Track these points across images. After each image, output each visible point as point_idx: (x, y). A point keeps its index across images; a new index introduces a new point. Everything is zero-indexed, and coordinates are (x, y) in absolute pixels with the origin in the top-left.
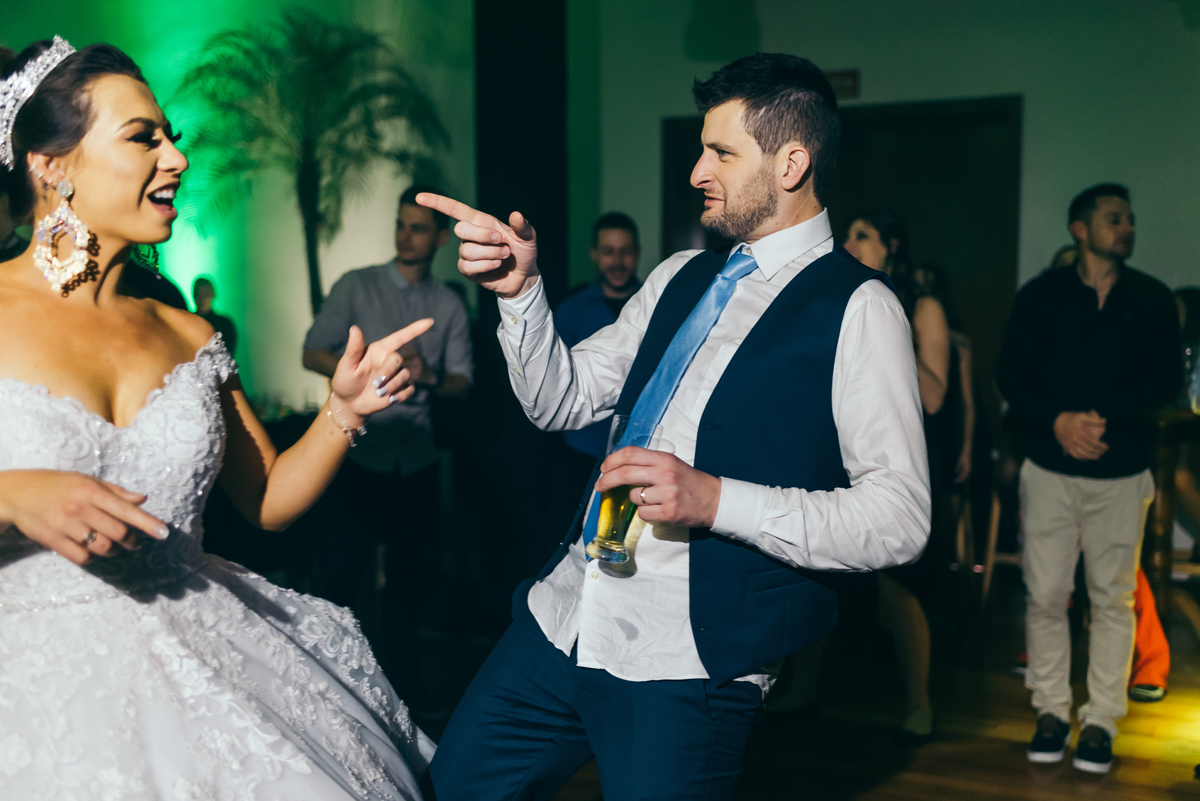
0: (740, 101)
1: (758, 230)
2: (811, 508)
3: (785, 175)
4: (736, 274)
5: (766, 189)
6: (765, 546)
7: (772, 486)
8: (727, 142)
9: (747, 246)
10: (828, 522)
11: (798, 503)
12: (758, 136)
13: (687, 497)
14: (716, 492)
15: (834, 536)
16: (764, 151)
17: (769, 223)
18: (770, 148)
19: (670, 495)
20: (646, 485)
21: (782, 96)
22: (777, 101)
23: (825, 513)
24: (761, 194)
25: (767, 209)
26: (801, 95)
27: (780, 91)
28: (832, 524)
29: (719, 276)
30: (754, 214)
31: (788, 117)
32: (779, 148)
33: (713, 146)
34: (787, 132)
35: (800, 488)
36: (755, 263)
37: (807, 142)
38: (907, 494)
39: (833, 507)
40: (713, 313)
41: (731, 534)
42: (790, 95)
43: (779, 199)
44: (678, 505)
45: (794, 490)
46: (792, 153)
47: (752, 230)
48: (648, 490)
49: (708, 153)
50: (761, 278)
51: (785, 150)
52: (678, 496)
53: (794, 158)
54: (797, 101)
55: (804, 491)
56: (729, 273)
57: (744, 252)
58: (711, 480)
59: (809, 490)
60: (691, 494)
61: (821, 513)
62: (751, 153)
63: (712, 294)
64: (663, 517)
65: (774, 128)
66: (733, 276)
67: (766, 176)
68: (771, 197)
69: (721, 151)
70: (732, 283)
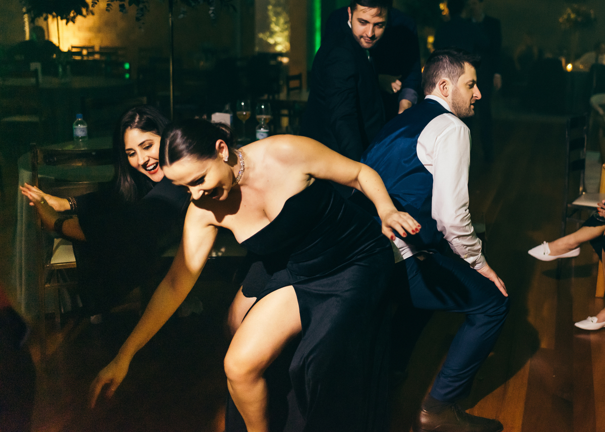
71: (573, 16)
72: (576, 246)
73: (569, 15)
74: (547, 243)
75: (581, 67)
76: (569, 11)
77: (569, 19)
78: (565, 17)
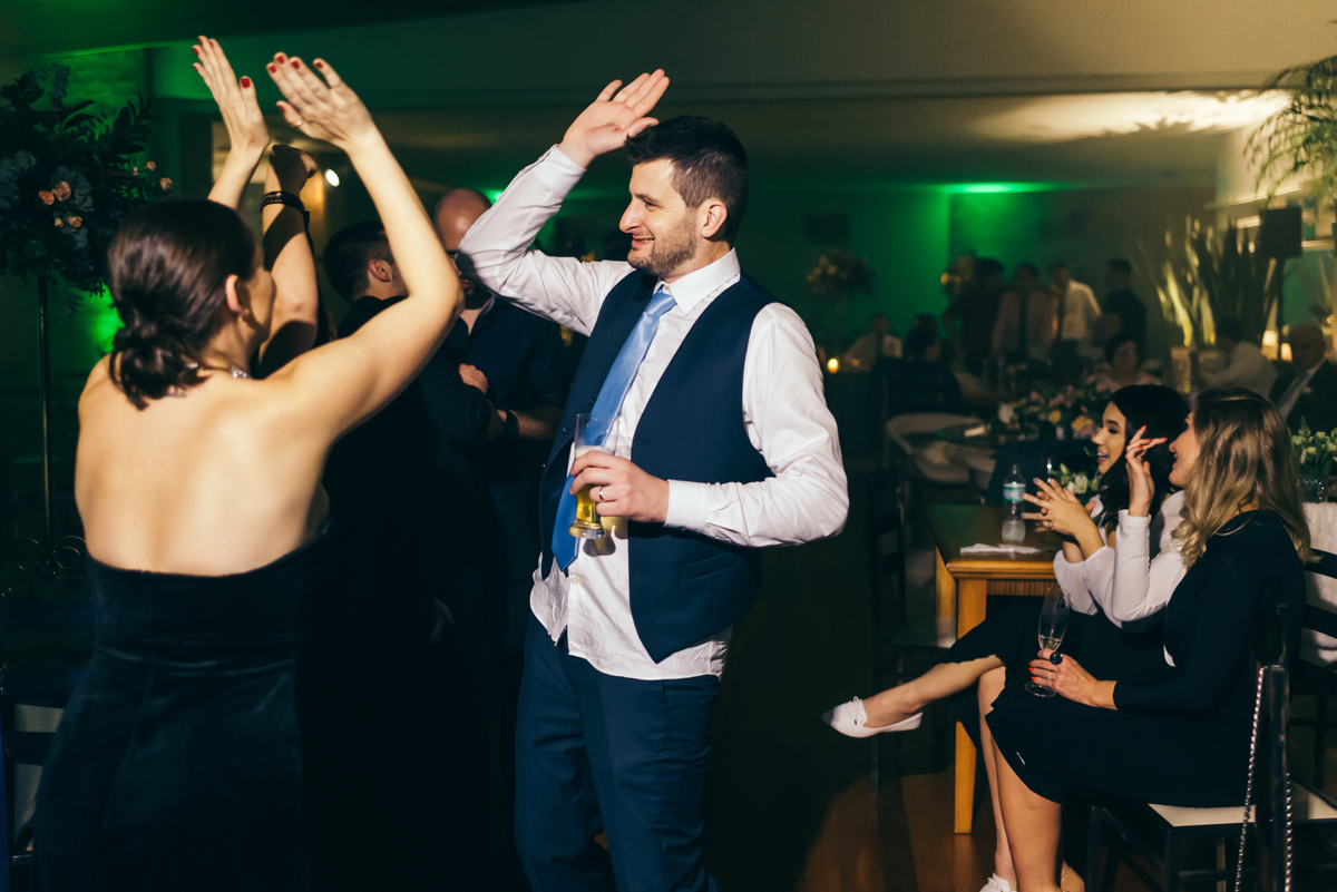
0: (670, 161)
1: (679, 269)
2: (747, 497)
3: (706, 225)
4: (658, 311)
5: (687, 235)
6: (711, 533)
7: (713, 483)
8: (655, 195)
9: (667, 285)
10: (764, 508)
11: (736, 496)
12: (683, 193)
13: (639, 496)
14: (666, 492)
15: (770, 518)
16: (688, 205)
17: (688, 264)
18: (693, 203)
19: (623, 493)
20: (603, 485)
21: (706, 160)
22: (701, 164)
23: (760, 501)
24: (684, 238)
25: (687, 253)
26: (721, 158)
27: (703, 155)
28: (768, 509)
29: (645, 314)
30: (675, 256)
31: (710, 177)
32: (701, 202)
33: (641, 197)
34: (709, 190)
35: (736, 482)
36: (674, 300)
37: (723, 198)
38: (826, 475)
39: (766, 496)
40: (643, 345)
41: (682, 527)
42: (713, 157)
43: (698, 245)
44: (631, 501)
45: (731, 484)
46: (712, 207)
47: (673, 268)
48: (605, 488)
49: (635, 202)
50: (679, 313)
51: (707, 204)
52: (630, 494)
53: (713, 213)
54: (718, 164)
55: (739, 484)
56: (652, 310)
57: (664, 291)
58: (661, 482)
59: (743, 483)
60: (642, 493)
61: (756, 500)
62: (676, 206)
63: (641, 328)
64: (619, 512)
65: (698, 187)
66: (655, 313)
67: (689, 225)
68: (691, 243)
69: (650, 203)
70: (656, 318)
71: (832, 270)
72: (918, 707)
73: (825, 269)
74: (861, 701)
75: (856, 363)
76: (823, 260)
77: (824, 277)
78: (818, 271)
